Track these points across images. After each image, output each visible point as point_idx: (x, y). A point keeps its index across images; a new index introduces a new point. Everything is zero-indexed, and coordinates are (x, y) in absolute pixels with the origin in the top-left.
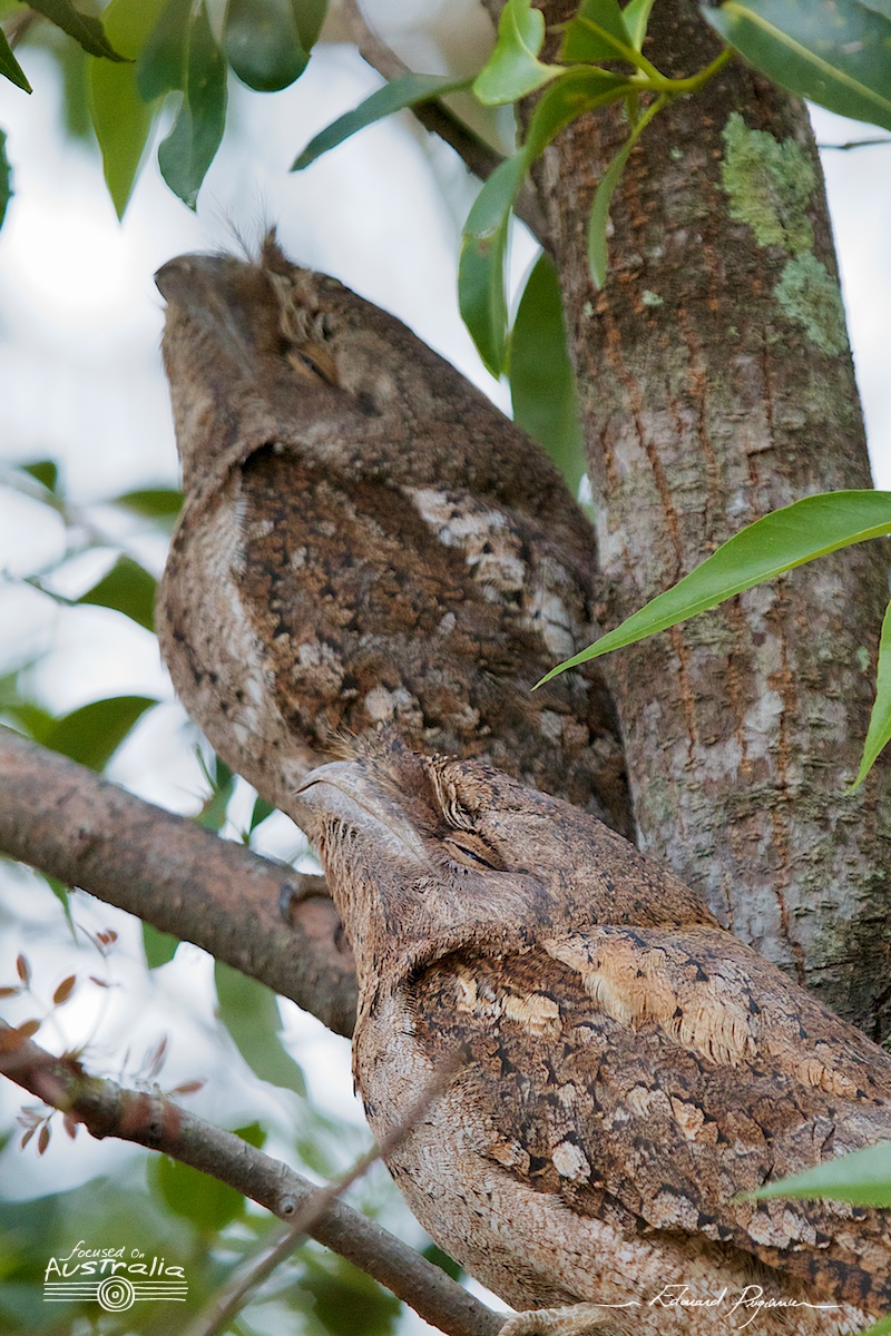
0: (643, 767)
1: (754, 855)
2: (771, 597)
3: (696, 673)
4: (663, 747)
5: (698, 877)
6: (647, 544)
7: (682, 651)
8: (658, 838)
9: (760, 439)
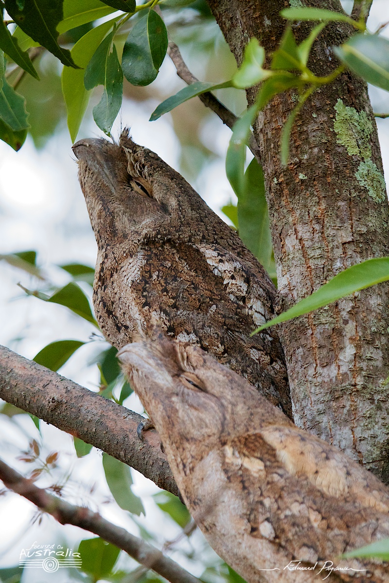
0: (295, 375)
1: (342, 413)
2: (351, 304)
3: (319, 336)
4: (304, 367)
5: (318, 423)
6: (299, 281)
7: (313, 326)
8: (301, 405)
9: (347, 238)
